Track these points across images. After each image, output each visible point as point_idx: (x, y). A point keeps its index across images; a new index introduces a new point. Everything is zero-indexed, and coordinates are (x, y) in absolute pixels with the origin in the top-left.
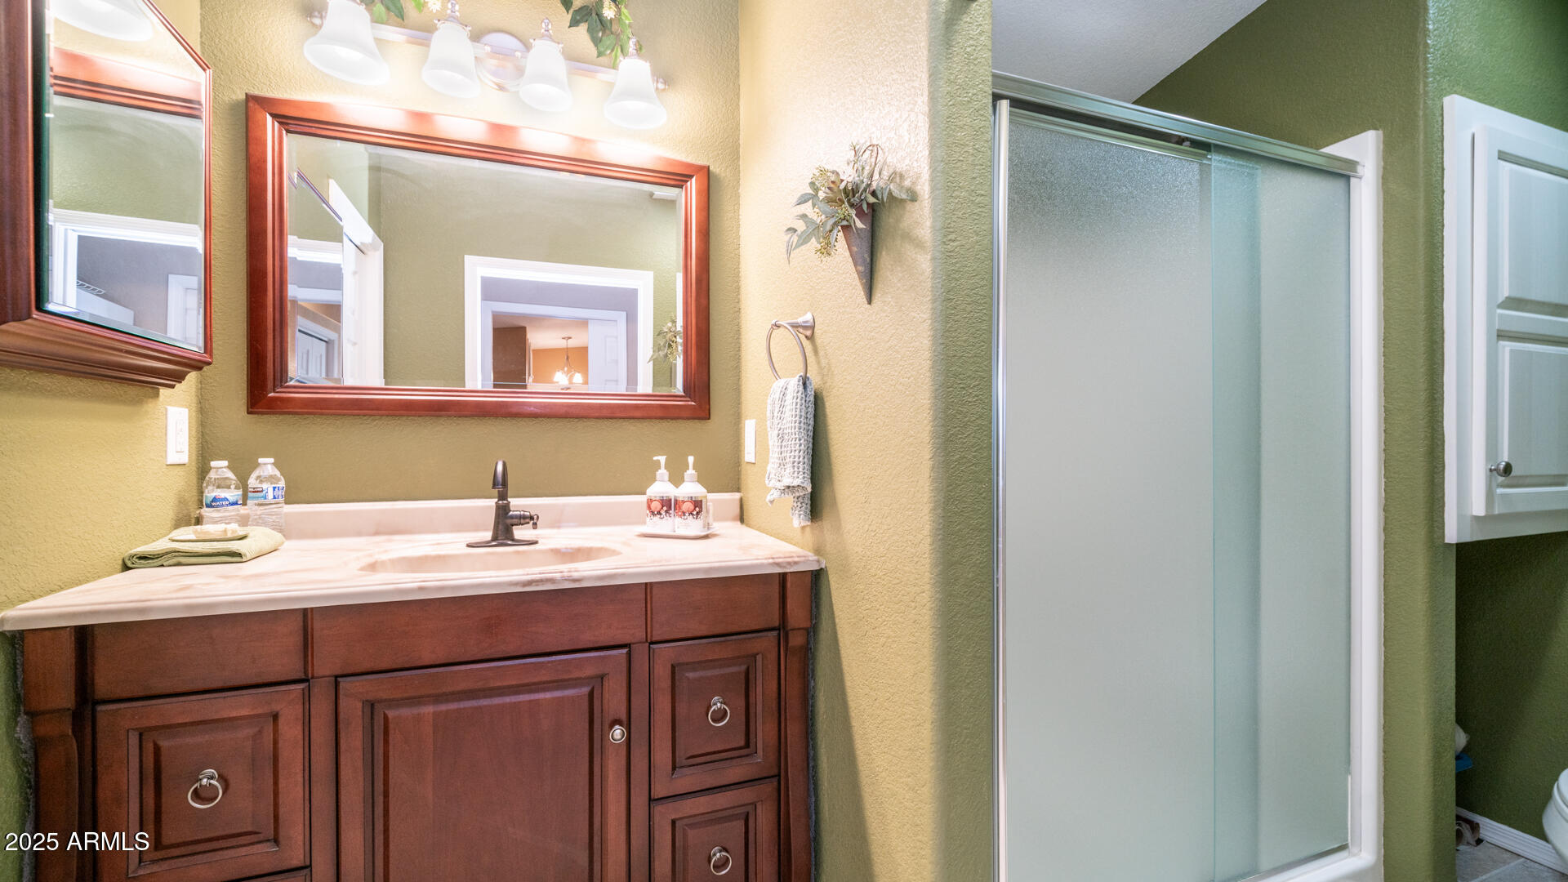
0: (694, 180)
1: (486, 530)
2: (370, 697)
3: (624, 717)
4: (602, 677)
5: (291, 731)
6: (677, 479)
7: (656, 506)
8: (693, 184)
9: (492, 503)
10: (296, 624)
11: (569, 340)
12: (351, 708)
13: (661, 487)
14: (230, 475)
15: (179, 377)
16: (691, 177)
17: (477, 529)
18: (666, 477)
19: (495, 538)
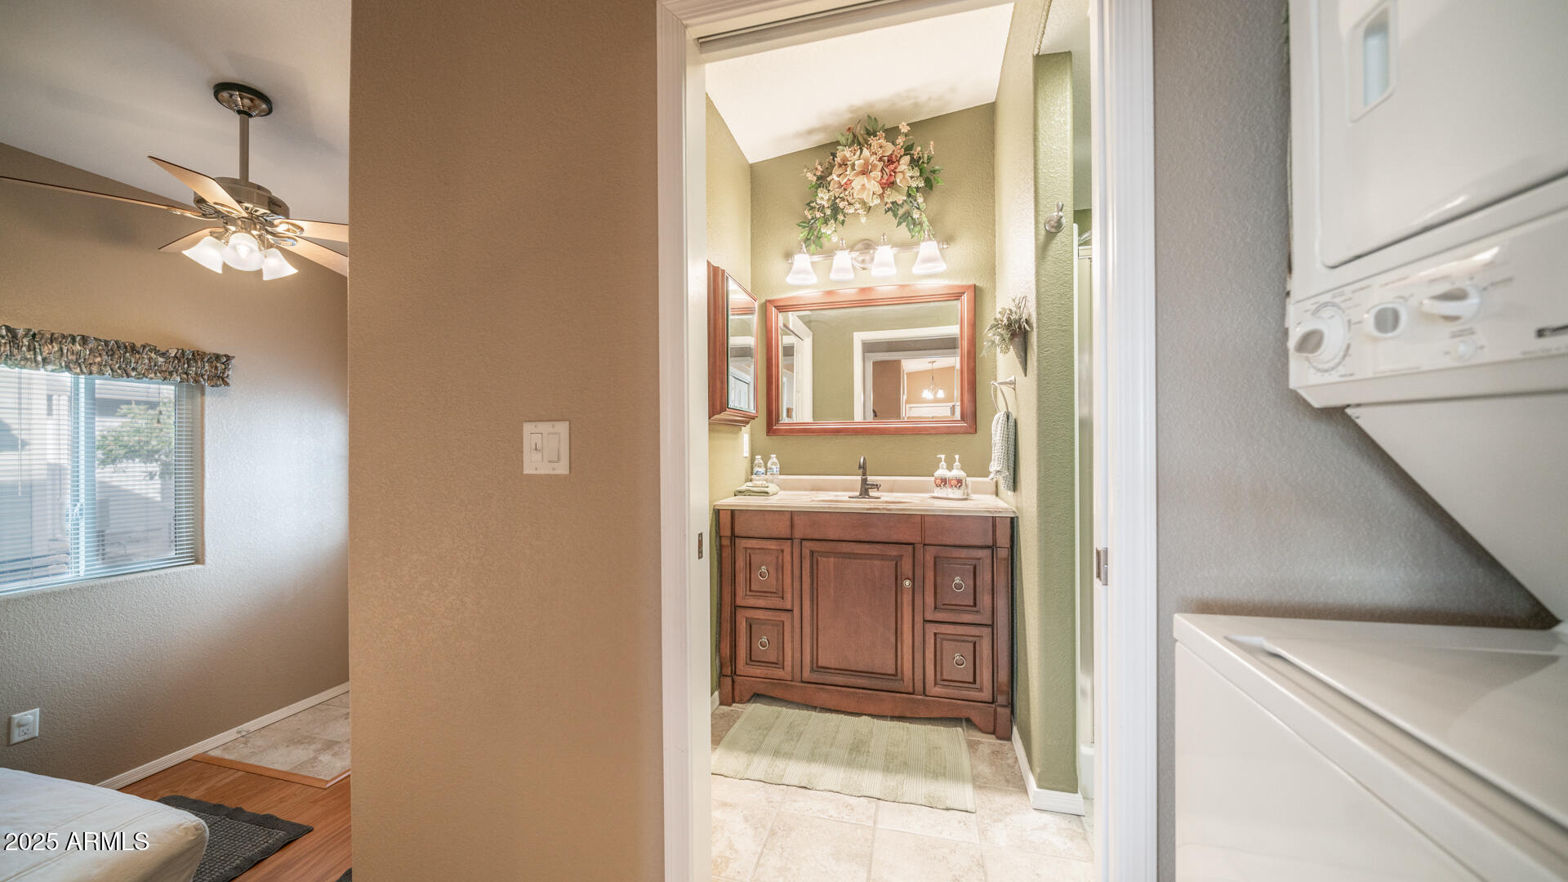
0: (965, 295)
1: (857, 491)
2: (812, 549)
3: (910, 575)
4: (902, 556)
5: (787, 557)
6: (950, 468)
7: (938, 481)
8: (965, 297)
9: (859, 478)
10: (788, 516)
11: (934, 364)
12: (806, 552)
13: (942, 472)
14: (761, 461)
15: (748, 423)
16: (964, 293)
17: (853, 491)
18: (945, 467)
19: (860, 495)
